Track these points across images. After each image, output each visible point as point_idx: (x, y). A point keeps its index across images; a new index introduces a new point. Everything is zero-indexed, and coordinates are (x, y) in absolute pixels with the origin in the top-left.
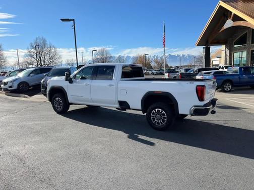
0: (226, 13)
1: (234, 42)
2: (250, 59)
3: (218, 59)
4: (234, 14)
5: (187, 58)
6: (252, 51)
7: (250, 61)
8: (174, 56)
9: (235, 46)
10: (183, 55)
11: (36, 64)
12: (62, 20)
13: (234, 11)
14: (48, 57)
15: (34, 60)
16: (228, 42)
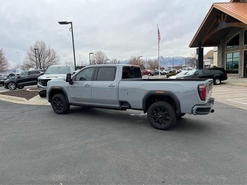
0: (219, 15)
1: (226, 43)
2: (243, 59)
3: (209, 60)
6: (245, 52)
7: (243, 61)
9: (228, 47)
11: (35, 67)
12: (59, 23)
14: (47, 60)
15: (34, 63)
16: (221, 43)
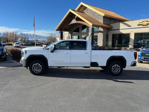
0: (72, 16)
1: (73, 31)
4: (77, 16)
5: (33, 36)
8: (24, 34)
9: (74, 33)
10: (30, 34)
13: (77, 15)
16: (70, 30)
